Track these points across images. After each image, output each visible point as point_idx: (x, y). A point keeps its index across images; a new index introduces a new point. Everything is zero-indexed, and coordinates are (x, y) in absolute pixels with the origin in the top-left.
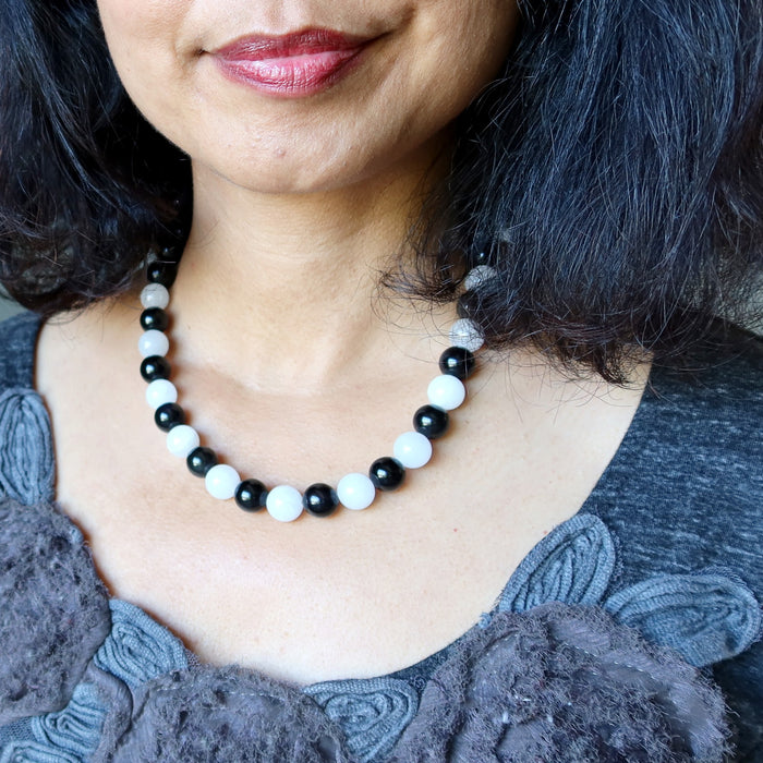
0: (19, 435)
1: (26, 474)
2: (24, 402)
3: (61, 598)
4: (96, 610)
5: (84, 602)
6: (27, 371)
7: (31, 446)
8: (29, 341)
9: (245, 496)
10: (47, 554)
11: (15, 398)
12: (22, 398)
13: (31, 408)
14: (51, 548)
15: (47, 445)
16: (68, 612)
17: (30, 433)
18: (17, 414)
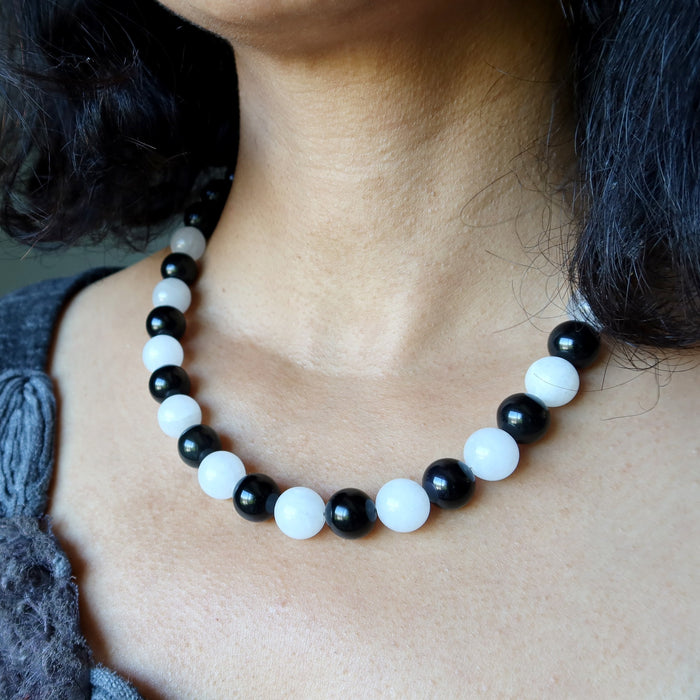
0: (14, 423)
1: (12, 474)
2: (27, 385)
3: (23, 658)
4: (69, 684)
5: (54, 668)
6: (39, 351)
7: (25, 439)
8: (47, 317)
9: (246, 497)
10: (17, 590)
11: (16, 380)
12: (27, 380)
13: (35, 391)
14: (24, 582)
15: (46, 438)
16: (29, 682)
17: (27, 422)
18: (16, 398)
